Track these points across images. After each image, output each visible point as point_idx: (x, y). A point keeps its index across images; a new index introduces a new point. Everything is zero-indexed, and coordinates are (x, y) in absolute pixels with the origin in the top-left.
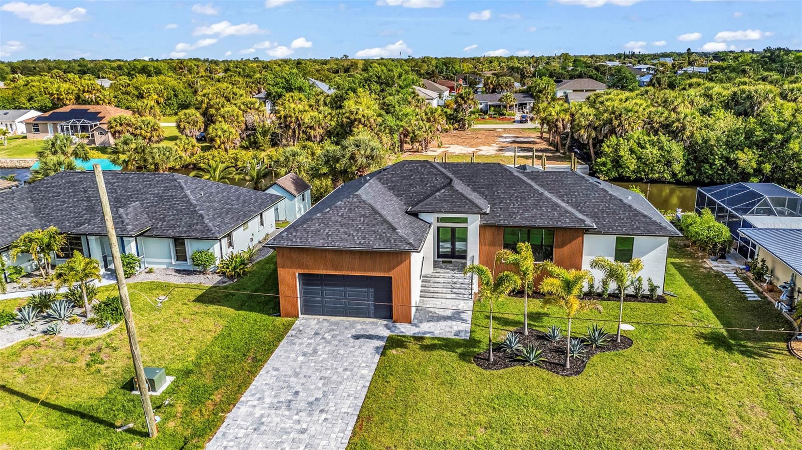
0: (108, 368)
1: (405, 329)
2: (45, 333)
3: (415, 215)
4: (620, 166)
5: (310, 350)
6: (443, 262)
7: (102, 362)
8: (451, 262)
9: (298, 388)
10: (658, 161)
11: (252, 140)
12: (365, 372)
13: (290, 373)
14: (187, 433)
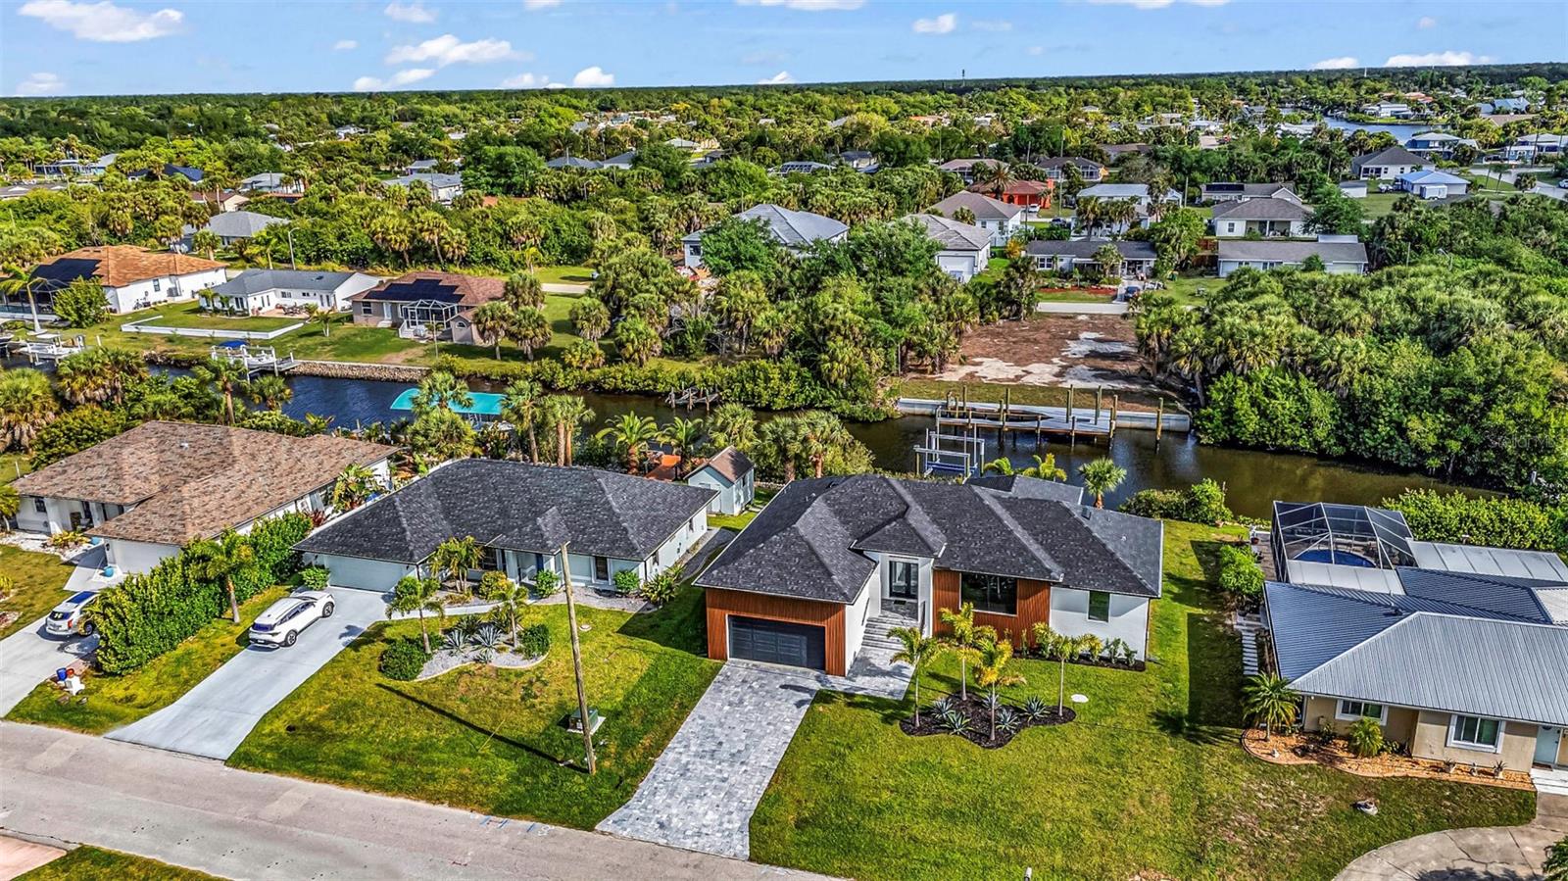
0: (541, 703)
1: (839, 683)
2: (477, 661)
3: (860, 552)
4: (1235, 423)
5: (736, 700)
6: (896, 602)
7: (536, 697)
8: (904, 603)
9: (722, 739)
10: (1292, 421)
11: (679, 342)
12: (788, 728)
13: (715, 722)
14: (622, 772)
